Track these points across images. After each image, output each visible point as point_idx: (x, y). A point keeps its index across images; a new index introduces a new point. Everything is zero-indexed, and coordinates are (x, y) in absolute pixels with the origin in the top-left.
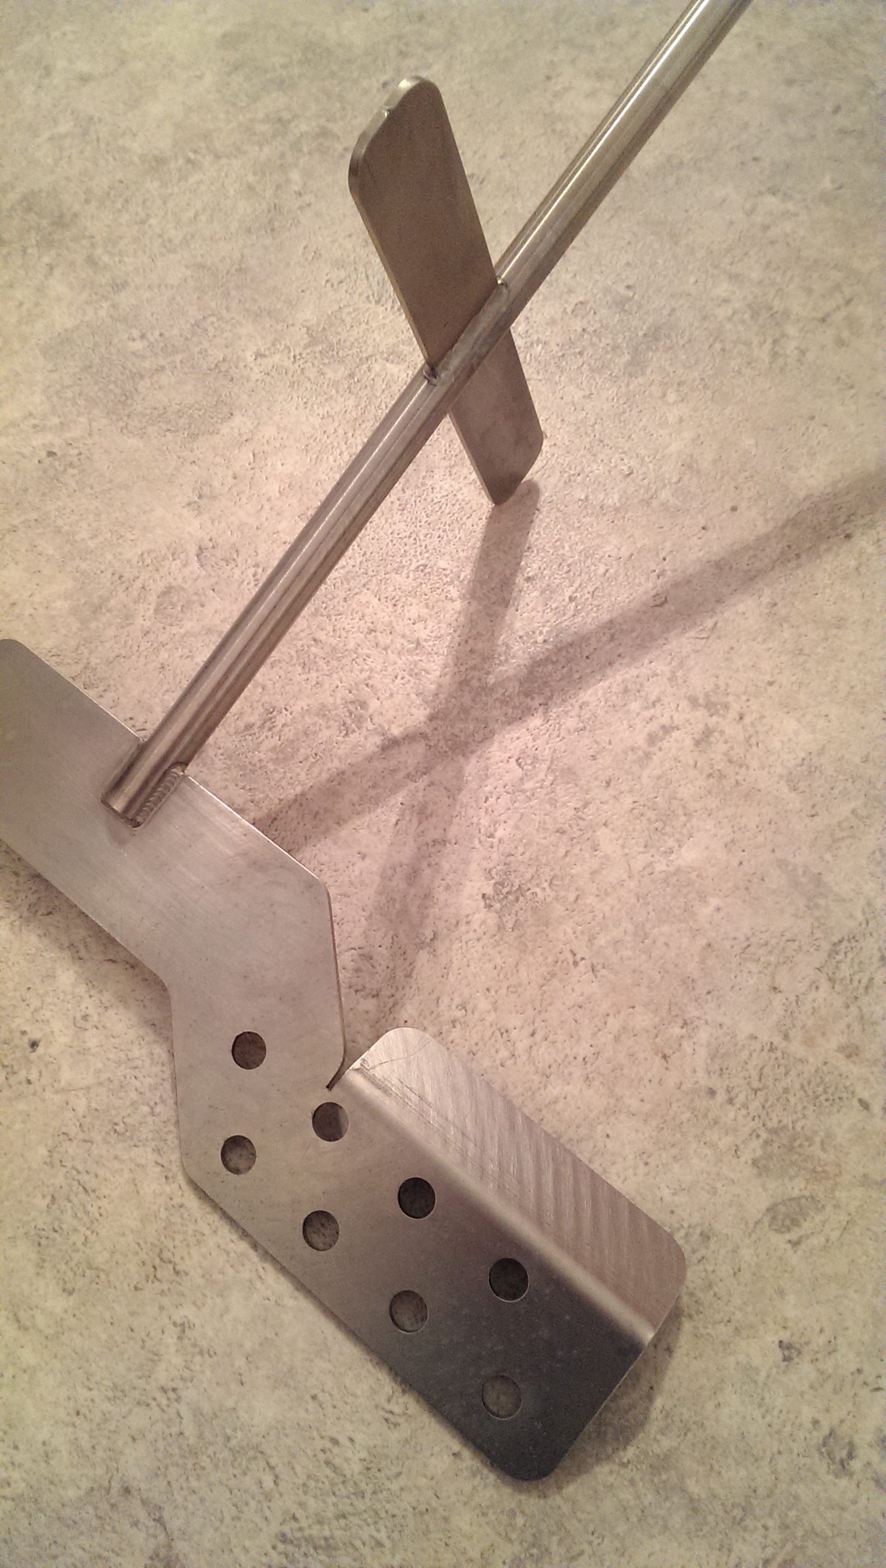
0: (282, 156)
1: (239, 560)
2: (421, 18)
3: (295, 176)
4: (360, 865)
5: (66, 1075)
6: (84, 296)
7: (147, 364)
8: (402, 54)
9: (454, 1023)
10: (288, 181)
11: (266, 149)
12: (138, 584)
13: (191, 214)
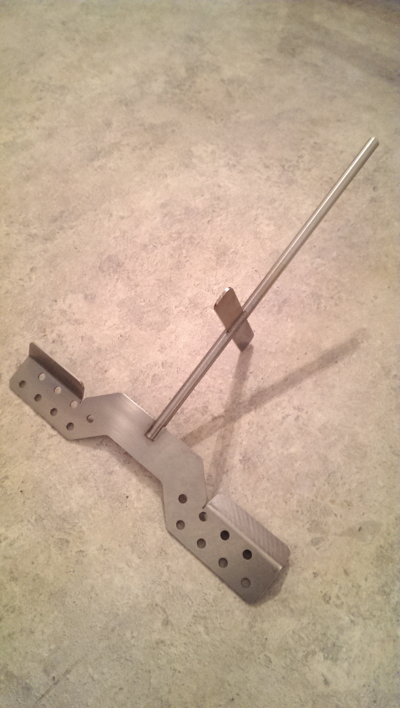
0: (180, 245)
1: (173, 366)
2: (219, 198)
3: (184, 251)
4: (207, 451)
5: (136, 505)
6: (127, 289)
7: (146, 310)
8: (214, 211)
9: (233, 493)
10: (182, 253)
11: (176, 243)
12: (146, 373)
13: (155, 263)
